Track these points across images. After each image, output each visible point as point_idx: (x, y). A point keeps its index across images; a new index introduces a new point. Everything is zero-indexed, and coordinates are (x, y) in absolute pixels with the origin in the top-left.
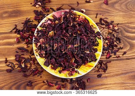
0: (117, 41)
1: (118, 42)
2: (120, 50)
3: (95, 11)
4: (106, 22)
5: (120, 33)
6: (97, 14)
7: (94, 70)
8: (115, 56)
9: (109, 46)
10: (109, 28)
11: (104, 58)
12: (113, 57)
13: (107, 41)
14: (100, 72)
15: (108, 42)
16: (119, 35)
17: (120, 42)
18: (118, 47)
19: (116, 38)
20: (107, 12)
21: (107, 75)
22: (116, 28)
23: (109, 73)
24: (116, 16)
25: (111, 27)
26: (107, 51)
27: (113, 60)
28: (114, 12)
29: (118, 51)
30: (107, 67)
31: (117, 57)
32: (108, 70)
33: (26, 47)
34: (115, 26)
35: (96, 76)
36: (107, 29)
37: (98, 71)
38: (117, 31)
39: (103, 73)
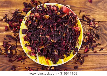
0: (96, 37)
1: (97, 39)
2: (98, 46)
3: (79, 8)
4: (88, 19)
5: (100, 31)
6: (81, 11)
7: (72, 61)
8: (93, 51)
9: (88, 42)
10: (90, 25)
11: (82, 52)
12: (91, 52)
13: (86, 37)
14: (77, 64)
15: (88, 38)
16: (98, 32)
17: (99, 39)
18: (96, 43)
19: (96, 34)
20: (90, 10)
21: (83, 67)
22: (97, 26)
23: (85, 66)
24: (98, 14)
25: (92, 24)
26: (86, 46)
27: (90, 55)
28: (96, 11)
29: (95, 47)
30: (84, 61)
31: (94, 52)
32: (85, 63)
33: (14, 35)
34: (96, 24)
35: (73, 67)
36: (88, 26)
37: (75, 63)
38: (97, 28)
39: (80, 65)
